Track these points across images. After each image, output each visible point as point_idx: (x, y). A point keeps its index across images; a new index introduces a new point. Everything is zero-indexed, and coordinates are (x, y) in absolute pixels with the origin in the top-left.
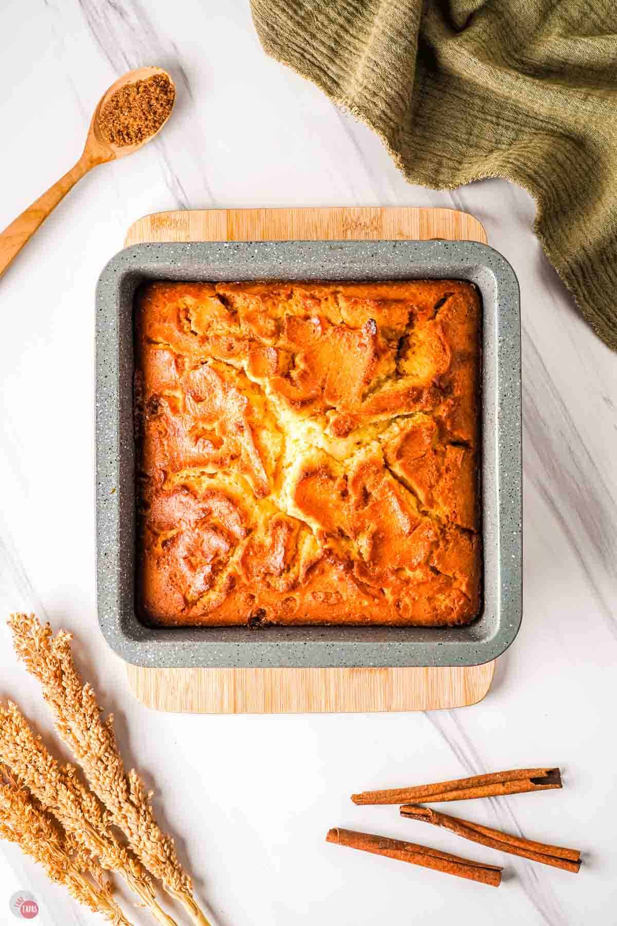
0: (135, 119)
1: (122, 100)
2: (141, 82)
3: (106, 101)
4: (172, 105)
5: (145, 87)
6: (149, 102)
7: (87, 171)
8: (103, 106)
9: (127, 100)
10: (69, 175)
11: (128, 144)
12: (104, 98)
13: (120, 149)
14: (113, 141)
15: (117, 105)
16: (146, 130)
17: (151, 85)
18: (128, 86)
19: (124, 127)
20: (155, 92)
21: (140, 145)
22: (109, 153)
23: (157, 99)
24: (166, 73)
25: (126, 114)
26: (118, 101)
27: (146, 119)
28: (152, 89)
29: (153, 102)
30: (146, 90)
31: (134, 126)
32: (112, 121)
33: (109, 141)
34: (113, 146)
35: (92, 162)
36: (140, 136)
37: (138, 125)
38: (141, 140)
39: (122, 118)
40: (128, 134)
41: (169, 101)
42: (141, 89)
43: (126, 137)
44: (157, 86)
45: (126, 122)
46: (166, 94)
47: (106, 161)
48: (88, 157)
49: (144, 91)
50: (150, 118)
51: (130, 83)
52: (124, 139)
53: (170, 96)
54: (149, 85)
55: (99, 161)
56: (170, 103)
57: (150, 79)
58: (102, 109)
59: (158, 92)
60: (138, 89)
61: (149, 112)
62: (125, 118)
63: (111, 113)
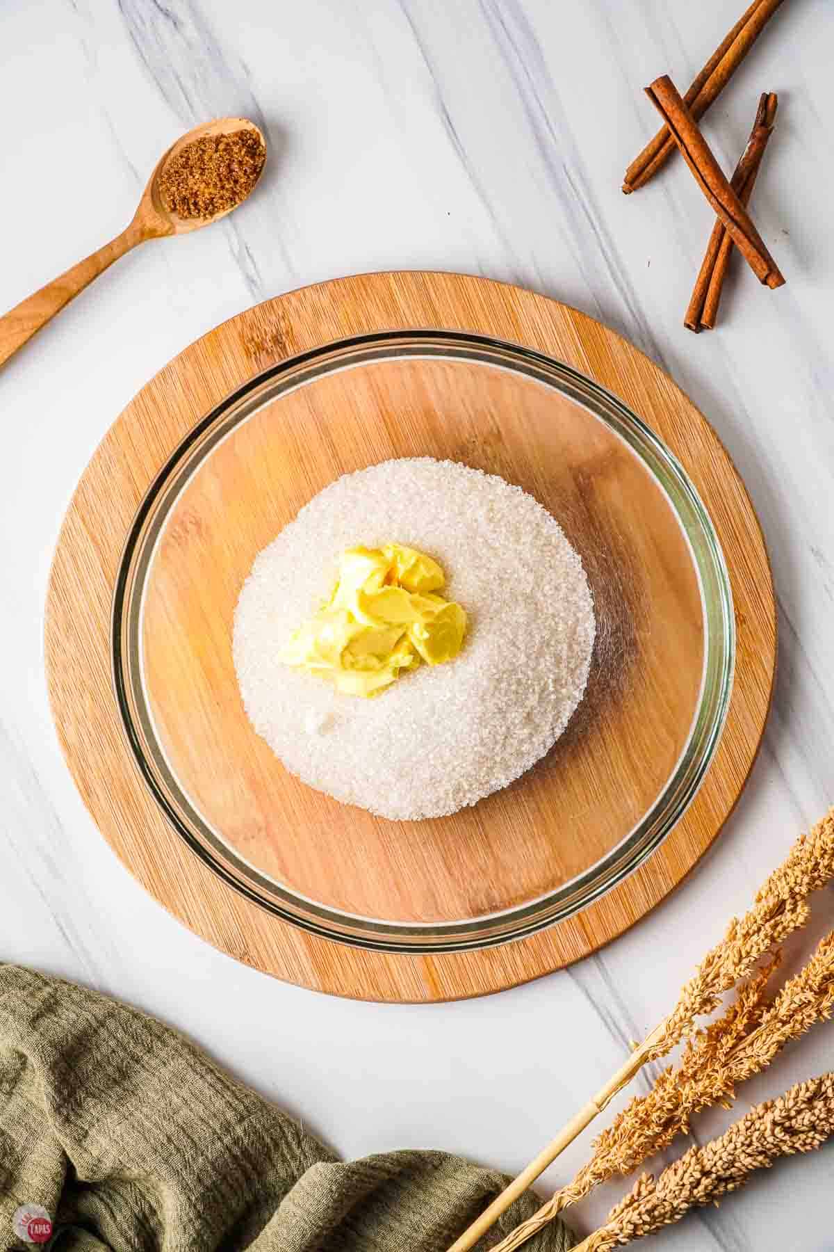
0: (208, 184)
1: (194, 156)
2: (223, 136)
3: (173, 154)
4: (258, 174)
5: (228, 144)
6: (229, 166)
7: (135, 245)
8: (168, 161)
9: (201, 159)
10: (109, 246)
11: (194, 217)
12: (171, 150)
13: (182, 221)
14: (174, 210)
15: (187, 163)
16: (220, 201)
17: (235, 143)
18: (205, 139)
19: (192, 194)
20: (239, 153)
21: (210, 220)
22: (167, 226)
23: (240, 163)
24: (257, 130)
25: (197, 177)
26: (188, 158)
27: (223, 188)
28: (236, 149)
29: (235, 166)
30: (228, 149)
31: (205, 193)
32: (176, 183)
33: (169, 210)
34: (174, 217)
35: (142, 234)
36: (210, 208)
37: (210, 194)
38: (212, 214)
39: (191, 181)
40: (195, 204)
41: (256, 167)
42: (222, 147)
43: (192, 207)
44: (243, 145)
45: (196, 188)
46: (253, 158)
47: (162, 236)
48: (139, 226)
49: (225, 150)
50: (227, 186)
51: (207, 136)
52: (189, 209)
53: (259, 162)
54: (234, 143)
55: (152, 234)
56: (257, 171)
57: (236, 134)
58: (166, 167)
59: (243, 153)
60: (217, 145)
61: (228, 179)
62: (195, 182)
63: (176, 172)
